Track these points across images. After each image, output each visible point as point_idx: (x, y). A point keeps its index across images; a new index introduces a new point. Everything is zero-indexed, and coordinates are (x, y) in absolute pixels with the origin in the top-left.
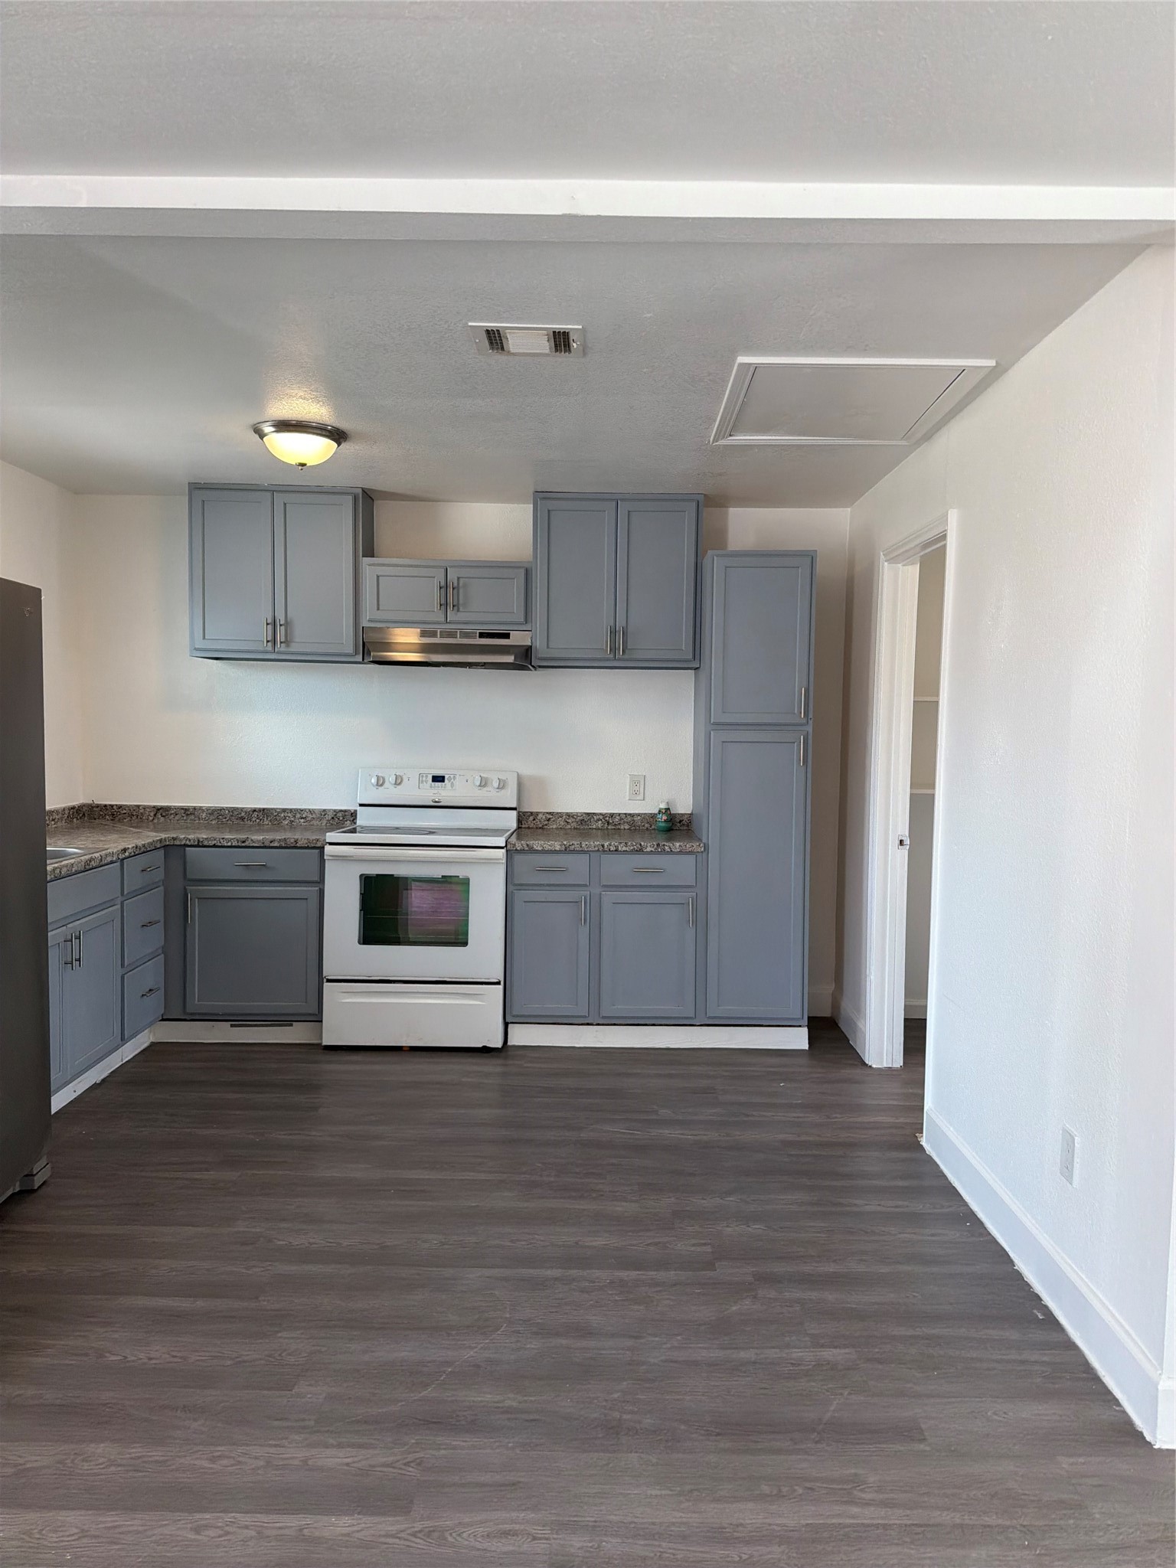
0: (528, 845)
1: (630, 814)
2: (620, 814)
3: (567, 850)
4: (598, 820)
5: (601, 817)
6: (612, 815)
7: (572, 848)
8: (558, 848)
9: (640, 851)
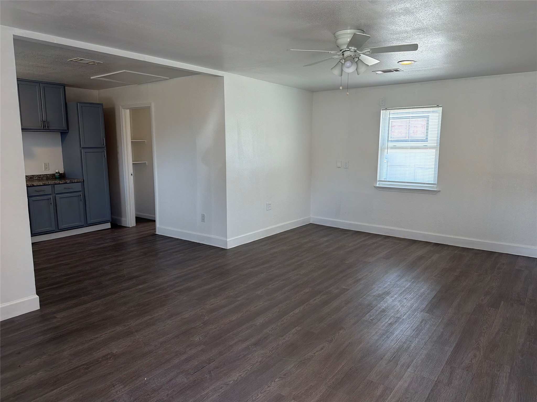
0: (32, 184)
1: (46, 174)
2: (43, 175)
3: (44, 185)
4: (36, 177)
5: (37, 176)
6: (40, 175)
7: (46, 184)
8: (42, 184)
9: (66, 183)
